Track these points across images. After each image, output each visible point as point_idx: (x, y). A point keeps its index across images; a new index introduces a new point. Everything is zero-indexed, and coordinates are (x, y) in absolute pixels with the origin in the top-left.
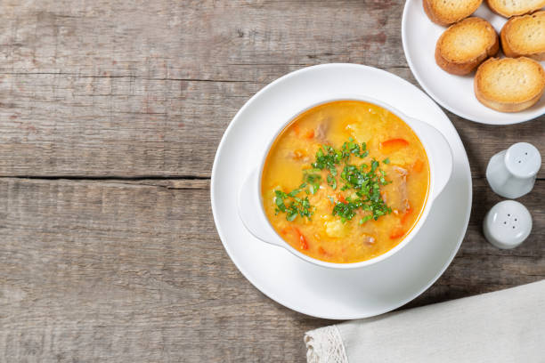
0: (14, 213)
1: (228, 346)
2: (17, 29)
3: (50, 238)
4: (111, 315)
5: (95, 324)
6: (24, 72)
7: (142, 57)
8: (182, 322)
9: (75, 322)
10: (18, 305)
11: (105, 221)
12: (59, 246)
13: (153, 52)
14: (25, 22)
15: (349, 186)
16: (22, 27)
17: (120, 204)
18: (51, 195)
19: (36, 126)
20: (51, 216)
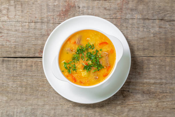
0: (2, 70)
1: (76, 115)
2: (2, 5)
3: (15, 78)
4: (37, 105)
5: (31, 108)
6: (5, 21)
7: (45, 16)
8: (61, 107)
9: (24, 107)
10: (4, 102)
11: (34, 73)
12: (18, 81)
13: (49, 14)
14: (4, 3)
15: (89, 59)
16: (3, 5)
17: (39, 66)
18: (15, 64)
19: (9, 40)
20: (15, 71)
